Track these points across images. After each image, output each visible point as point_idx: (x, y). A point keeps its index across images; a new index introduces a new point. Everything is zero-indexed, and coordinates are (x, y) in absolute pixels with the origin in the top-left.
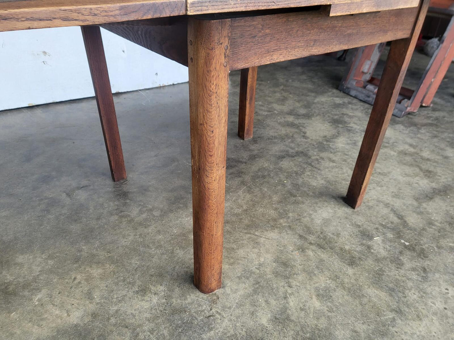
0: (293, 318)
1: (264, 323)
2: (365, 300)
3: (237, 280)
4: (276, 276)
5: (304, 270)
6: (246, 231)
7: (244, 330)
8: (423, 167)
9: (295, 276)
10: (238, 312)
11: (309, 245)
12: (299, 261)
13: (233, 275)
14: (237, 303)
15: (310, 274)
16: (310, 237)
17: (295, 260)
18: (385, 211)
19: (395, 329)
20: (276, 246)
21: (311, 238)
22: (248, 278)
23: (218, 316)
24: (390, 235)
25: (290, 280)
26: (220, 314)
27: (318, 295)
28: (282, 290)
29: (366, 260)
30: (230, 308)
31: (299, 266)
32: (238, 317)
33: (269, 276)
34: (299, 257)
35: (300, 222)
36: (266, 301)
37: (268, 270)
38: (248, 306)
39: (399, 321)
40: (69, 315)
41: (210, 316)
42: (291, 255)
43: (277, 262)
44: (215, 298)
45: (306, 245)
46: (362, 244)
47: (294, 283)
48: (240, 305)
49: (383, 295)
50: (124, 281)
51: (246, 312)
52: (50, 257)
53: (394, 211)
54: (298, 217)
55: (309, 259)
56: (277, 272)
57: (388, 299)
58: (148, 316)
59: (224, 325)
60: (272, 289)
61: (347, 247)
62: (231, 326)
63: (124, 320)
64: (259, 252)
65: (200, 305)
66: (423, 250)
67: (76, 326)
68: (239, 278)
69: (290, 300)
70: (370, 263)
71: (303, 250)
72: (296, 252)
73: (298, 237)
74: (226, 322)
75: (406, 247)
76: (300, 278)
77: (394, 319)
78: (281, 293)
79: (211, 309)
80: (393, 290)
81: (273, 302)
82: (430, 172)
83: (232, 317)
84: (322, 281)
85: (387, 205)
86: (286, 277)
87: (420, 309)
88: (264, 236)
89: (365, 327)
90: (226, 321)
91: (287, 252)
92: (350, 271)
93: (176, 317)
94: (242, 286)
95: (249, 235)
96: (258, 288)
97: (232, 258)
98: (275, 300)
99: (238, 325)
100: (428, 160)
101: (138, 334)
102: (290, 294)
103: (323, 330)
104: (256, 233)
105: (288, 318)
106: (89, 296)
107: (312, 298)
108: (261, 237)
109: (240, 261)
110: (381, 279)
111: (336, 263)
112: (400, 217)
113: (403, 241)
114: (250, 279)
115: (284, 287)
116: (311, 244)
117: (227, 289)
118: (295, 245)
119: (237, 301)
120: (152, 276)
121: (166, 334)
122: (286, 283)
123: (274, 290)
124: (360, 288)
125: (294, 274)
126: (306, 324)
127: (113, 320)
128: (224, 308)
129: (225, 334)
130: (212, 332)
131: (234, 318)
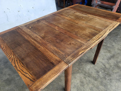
2: (100, 89)
4: (81, 86)
5: (87, 84)
8: (108, 49)
15: (88, 84)
16: (86, 74)
18: (101, 64)
20: (80, 78)
22: (75, 87)
24: (103, 71)
27: (90, 90)
31: (85, 83)
33: (79, 86)
34: (85, 80)
42: (83, 80)
43: (80, 82)
46: (97, 75)
47: (85, 87)
49: (103, 87)
53: (103, 64)
54: (83, 69)
55: (87, 80)
57: (104, 88)
60: (81, 89)
61: (94, 76)
64: (76, 80)
66: (110, 74)
70: (99, 79)
71: (85, 78)
73: (84, 75)
75: (106, 74)
76: (86, 85)
80: (105, 86)
82: (110, 51)
84: (91, 86)
85: (101, 62)
88: (77, 76)
92: (96, 82)
95: (73, 76)
96: (78, 90)
100: (109, 47)
102: (85, 90)
104: (75, 75)
109: (73, 83)
110: (102, 83)
111: (93, 80)
112: (105, 66)
113: (106, 72)
116: (87, 76)
118: (83, 77)
124: (98, 86)
125: (84, 85)
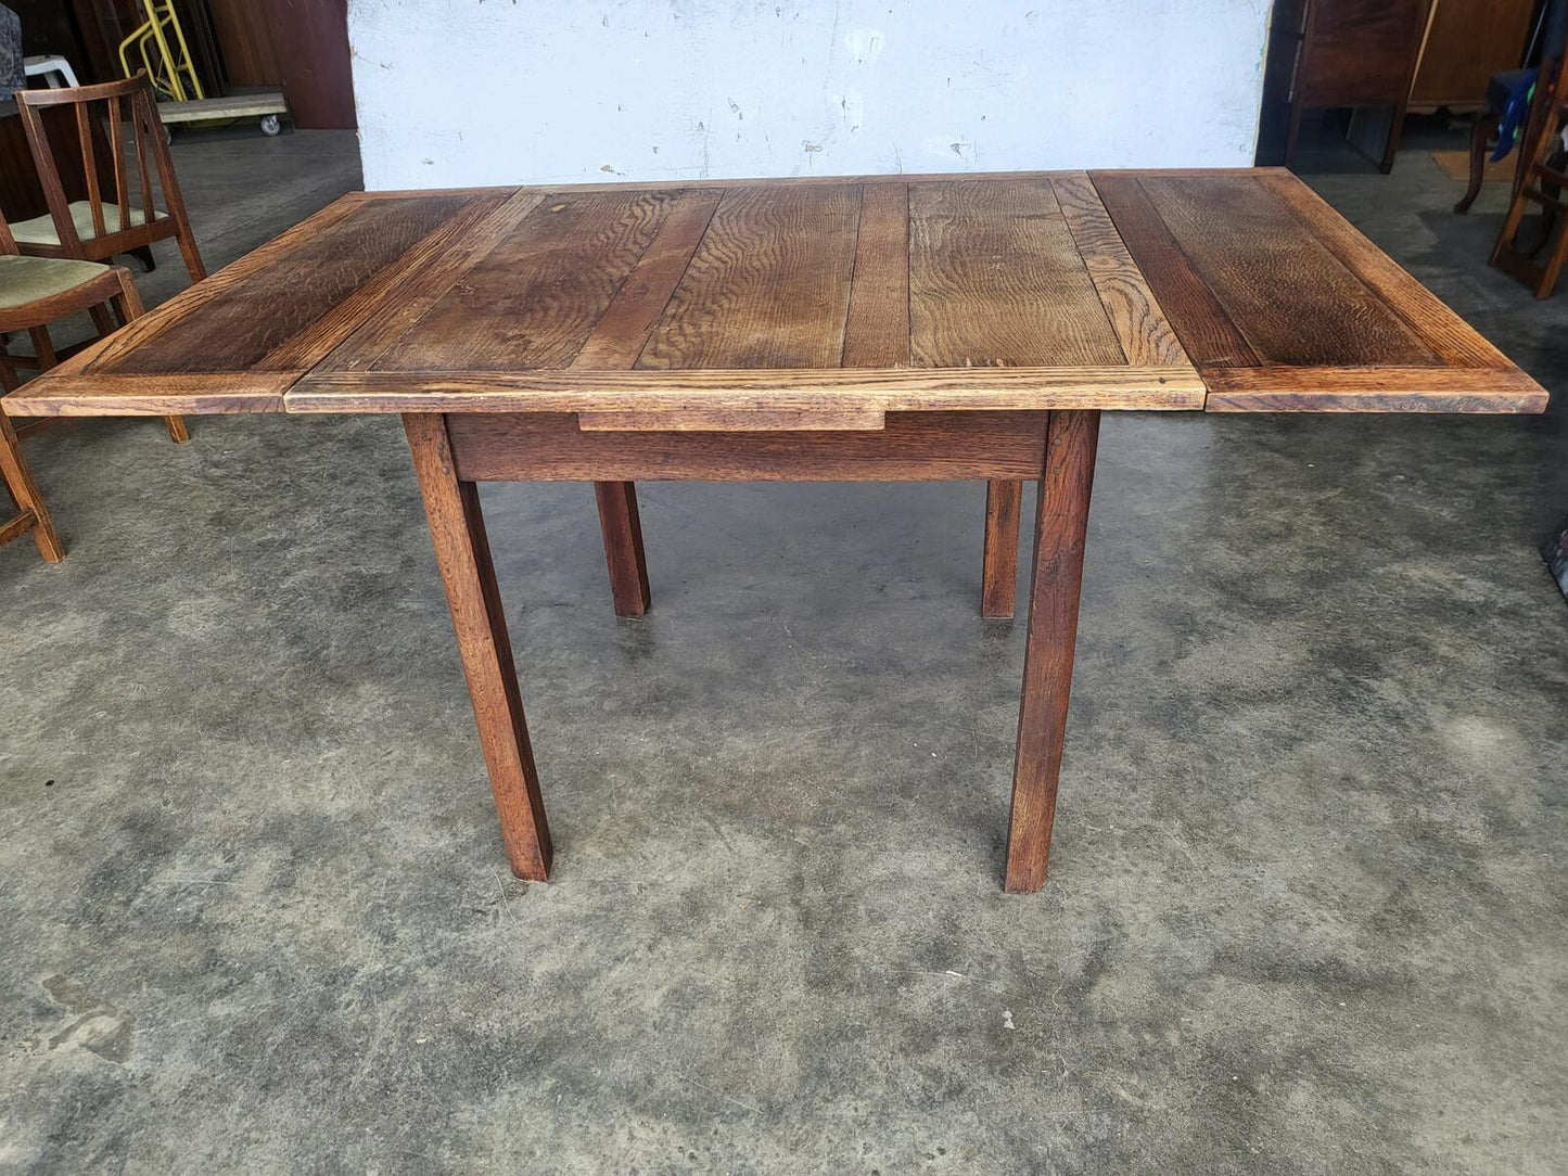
0: (586, 995)
1: (537, 971)
2: (743, 1053)
3: (584, 885)
4: (652, 918)
5: (713, 939)
6: (710, 813)
7: (498, 960)
8: (1416, 897)
9: (684, 937)
10: (524, 931)
11: (789, 902)
12: (726, 919)
13: (588, 874)
14: (538, 918)
15: (715, 949)
16: (816, 890)
17: (722, 911)
18: (1080, 936)
19: (722, 1128)
20: (725, 869)
21: (814, 895)
22: (605, 892)
23: (490, 919)
24: (997, 988)
25: (666, 939)
26: (496, 917)
27: (674, 991)
28: (633, 944)
29: (860, 994)
30: (520, 918)
31: (714, 927)
32: (513, 938)
33: (642, 911)
34: (739, 911)
35: (837, 852)
36: (583, 944)
37: (653, 900)
38: (547, 933)
39: (748, 1124)
40: (333, 799)
41: (479, 911)
42: (731, 900)
43: (687, 897)
44: (520, 891)
45: (784, 899)
46: (900, 966)
47: (664, 948)
48: (539, 924)
49: (791, 1068)
50: (440, 791)
51: (534, 939)
52: (396, 706)
53: (1103, 948)
54: (849, 840)
55: (749, 926)
56: (664, 912)
57: (789, 1080)
58: (410, 857)
59: (483, 935)
60: (618, 933)
61: (858, 952)
62: (489, 943)
63: (379, 845)
64: (680, 862)
65: (487, 887)
66: (1025, 1058)
67: (326, 818)
68: (593, 884)
69: (620, 967)
70: (858, 1004)
71: (762, 905)
72: (744, 901)
73: (789, 877)
74: (488, 935)
75: (995, 1027)
76: (688, 945)
77: (746, 1114)
78: (622, 947)
79: (494, 903)
80: (822, 1073)
81: (591, 952)
83: (505, 933)
84: (718, 975)
85: (1110, 926)
87: (824, 1136)
88: (729, 840)
89: (675, 1086)
90: (493, 932)
91: (731, 891)
92: (795, 992)
93: (440, 883)
94: (582, 898)
95: (707, 824)
96: (598, 917)
98: (597, 952)
99: (500, 948)
100: (1480, 886)
101: (374, 874)
102: (633, 960)
103: (605, 1042)
104: (723, 828)
105: (577, 991)
106: (379, 787)
107: (657, 987)
108: (723, 838)
109: (629, 859)
110: (832, 1043)
111: (789, 964)
112: (1096, 969)
113: (1008, 1014)
114: (606, 896)
115: (640, 942)
116: (796, 903)
117: (553, 887)
118: (763, 887)
119: (542, 915)
120: (480, 805)
121: (401, 898)
122: (653, 939)
123: (618, 937)
124: (766, 1030)
125: (686, 934)
126: (593, 1015)
127: (367, 838)
128: (514, 912)
129: (468, 949)
130: (456, 934)
131: (506, 935)
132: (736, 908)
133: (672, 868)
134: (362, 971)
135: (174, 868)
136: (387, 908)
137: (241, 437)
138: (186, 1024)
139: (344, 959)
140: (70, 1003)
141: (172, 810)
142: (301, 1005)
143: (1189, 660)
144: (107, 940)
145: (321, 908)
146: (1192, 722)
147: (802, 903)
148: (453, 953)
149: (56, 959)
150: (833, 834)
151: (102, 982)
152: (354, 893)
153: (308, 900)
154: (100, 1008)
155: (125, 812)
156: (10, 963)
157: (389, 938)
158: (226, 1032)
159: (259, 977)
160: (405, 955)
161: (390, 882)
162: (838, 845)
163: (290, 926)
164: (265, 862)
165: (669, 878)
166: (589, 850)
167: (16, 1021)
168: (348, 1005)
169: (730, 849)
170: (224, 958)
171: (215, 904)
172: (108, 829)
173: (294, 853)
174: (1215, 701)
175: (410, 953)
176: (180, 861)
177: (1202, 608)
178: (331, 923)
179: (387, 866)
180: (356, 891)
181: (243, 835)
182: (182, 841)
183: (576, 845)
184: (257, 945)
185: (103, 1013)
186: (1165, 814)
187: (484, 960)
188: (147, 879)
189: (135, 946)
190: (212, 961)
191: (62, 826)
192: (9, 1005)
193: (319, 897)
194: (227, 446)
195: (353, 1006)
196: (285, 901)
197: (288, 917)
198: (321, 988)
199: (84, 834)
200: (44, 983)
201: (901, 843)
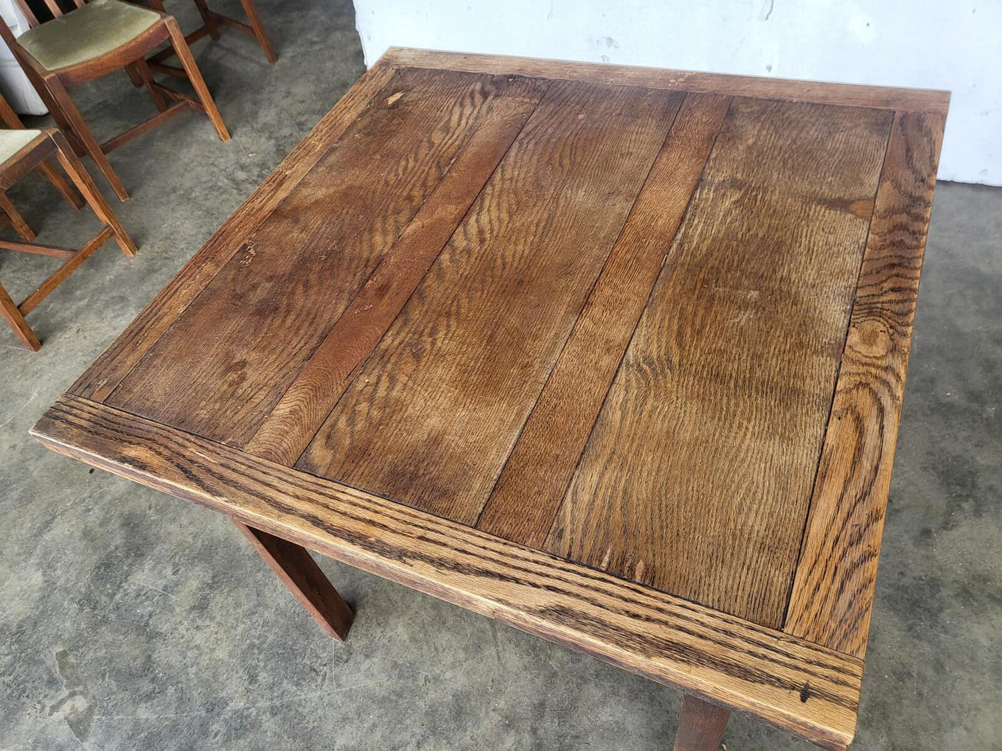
1: (338, 742)
3: (389, 665)
4: (427, 714)
7: (316, 723)
9: (444, 741)
10: (338, 699)
11: (529, 729)
12: (479, 731)
13: (394, 654)
14: (351, 690)
16: (552, 722)
17: (477, 724)
20: (490, 679)
21: (550, 726)
22: (400, 677)
23: (320, 679)
25: (431, 739)
26: (324, 679)
28: (406, 736)
30: (339, 685)
31: (468, 738)
32: (330, 704)
33: (421, 704)
34: (490, 726)
35: (578, 685)
36: (374, 725)
37: (432, 695)
38: (353, 706)
41: (315, 670)
42: (487, 713)
43: (456, 700)
44: (345, 657)
45: (527, 725)
48: (349, 696)
51: (343, 710)
54: (591, 675)
55: (493, 745)
56: (436, 710)
59: (311, 695)
60: (400, 722)
62: (314, 704)
63: (266, 585)
64: (460, 662)
65: (324, 648)
67: (239, 549)
68: (395, 665)
71: (508, 725)
72: (496, 717)
73: (536, 702)
74: (314, 695)
78: (399, 738)
79: (325, 665)
81: (377, 736)
83: (326, 697)
86: (434, 730)
88: (500, 649)
90: (318, 694)
91: (489, 703)
93: (295, 635)
94: (383, 678)
96: (391, 701)
97: (426, 633)
98: (382, 736)
99: (319, 711)
101: (257, 612)
104: (499, 634)
108: (496, 646)
109: (425, 647)
114: (401, 681)
115: (413, 736)
116: (534, 731)
117: (368, 661)
118: (513, 707)
119: (354, 687)
121: (268, 641)
122: (422, 736)
123: (399, 726)
125: (447, 738)
128: (337, 678)
129: (299, 705)
130: (295, 688)
131: (326, 700)
132: (489, 722)
133: (453, 667)
134: (231, 705)
135: (143, 571)
136: (258, 648)
137: (263, 140)
138: (122, 719)
139: (222, 690)
140: (67, 678)
141: (153, 516)
142: (189, 726)
143: (954, 534)
144: (95, 627)
145: (219, 636)
146: (933, 615)
147: (539, 732)
148: (289, 707)
149: (66, 636)
150: (581, 665)
151: (85, 665)
152: (241, 628)
153: (213, 625)
154: (80, 688)
155: (126, 510)
156: (43, 630)
157: (253, 679)
158: (142, 735)
159: (171, 690)
160: (260, 699)
161: (265, 623)
162: (582, 677)
163: (198, 647)
164: (195, 578)
165: (448, 675)
166: (400, 630)
167: (36, 684)
168: (216, 735)
169: (499, 658)
170: (155, 665)
171: (160, 613)
172: (115, 524)
173: (214, 577)
174: (965, 594)
175: (263, 697)
176: (148, 564)
177: (988, 467)
178: (221, 654)
179: (266, 607)
180: (242, 626)
181: (187, 551)
182: (152, 546)
183: (392, 622)
184: (175, 660)
185: (82, 693)
186: (874, 724)
187: (307, 719)
188: (127, 575)
189: (109, 638)
190: (148, 665)
191: (91, 513)
192: (35, 668)
193: (219, 624)
194: (253, 148)
195: (218, 737)
196: (199, 622)
197: (199, 639)
198: (203, 713)
199: (101, 525)
200: (57, 654)
201: (631, 691)
